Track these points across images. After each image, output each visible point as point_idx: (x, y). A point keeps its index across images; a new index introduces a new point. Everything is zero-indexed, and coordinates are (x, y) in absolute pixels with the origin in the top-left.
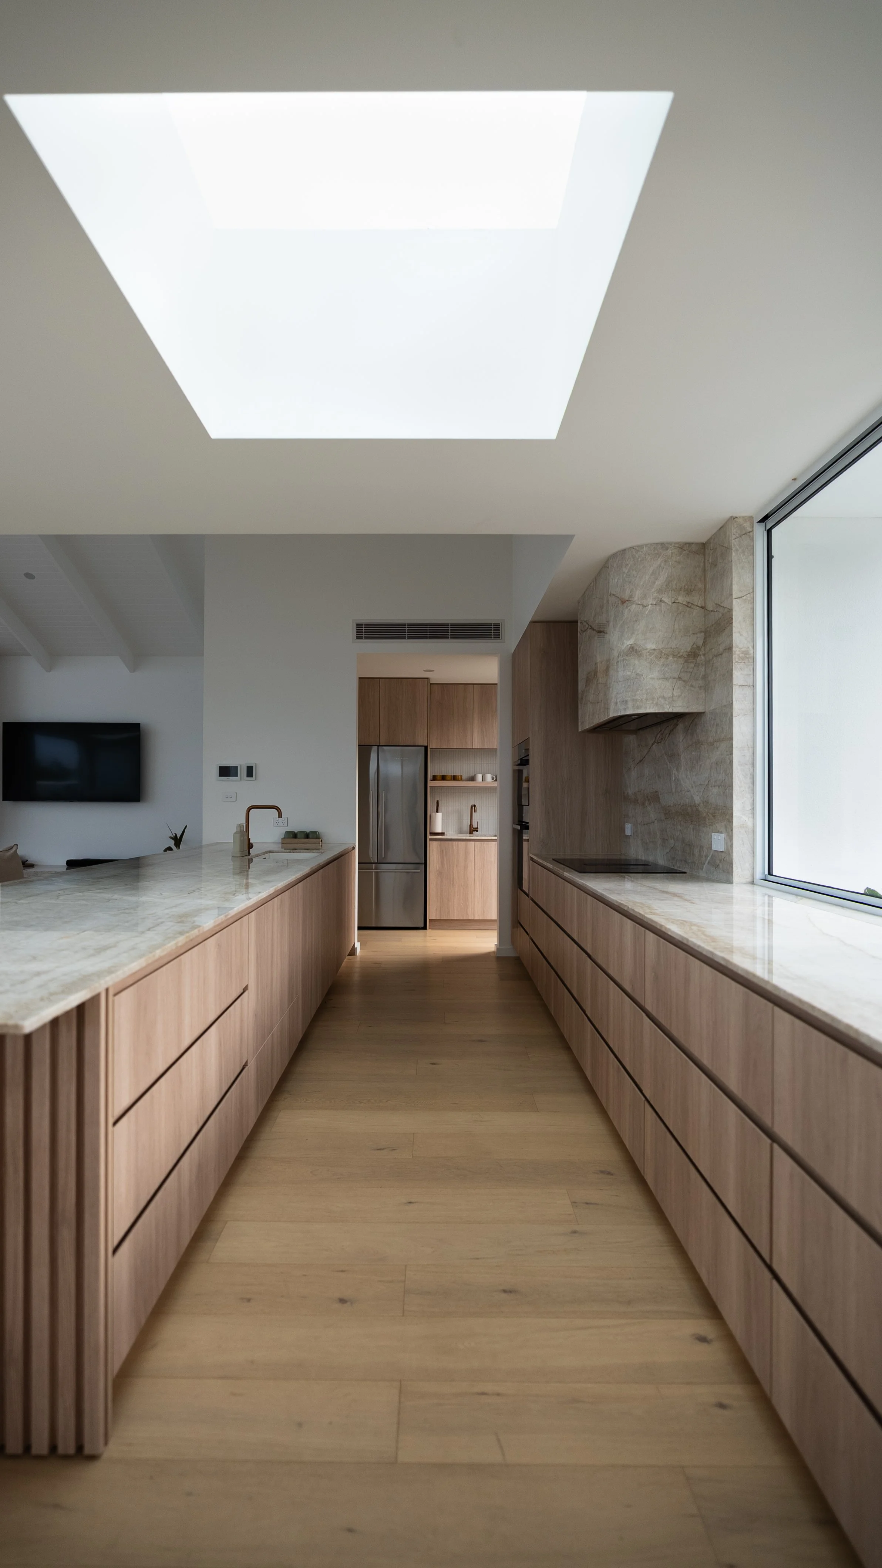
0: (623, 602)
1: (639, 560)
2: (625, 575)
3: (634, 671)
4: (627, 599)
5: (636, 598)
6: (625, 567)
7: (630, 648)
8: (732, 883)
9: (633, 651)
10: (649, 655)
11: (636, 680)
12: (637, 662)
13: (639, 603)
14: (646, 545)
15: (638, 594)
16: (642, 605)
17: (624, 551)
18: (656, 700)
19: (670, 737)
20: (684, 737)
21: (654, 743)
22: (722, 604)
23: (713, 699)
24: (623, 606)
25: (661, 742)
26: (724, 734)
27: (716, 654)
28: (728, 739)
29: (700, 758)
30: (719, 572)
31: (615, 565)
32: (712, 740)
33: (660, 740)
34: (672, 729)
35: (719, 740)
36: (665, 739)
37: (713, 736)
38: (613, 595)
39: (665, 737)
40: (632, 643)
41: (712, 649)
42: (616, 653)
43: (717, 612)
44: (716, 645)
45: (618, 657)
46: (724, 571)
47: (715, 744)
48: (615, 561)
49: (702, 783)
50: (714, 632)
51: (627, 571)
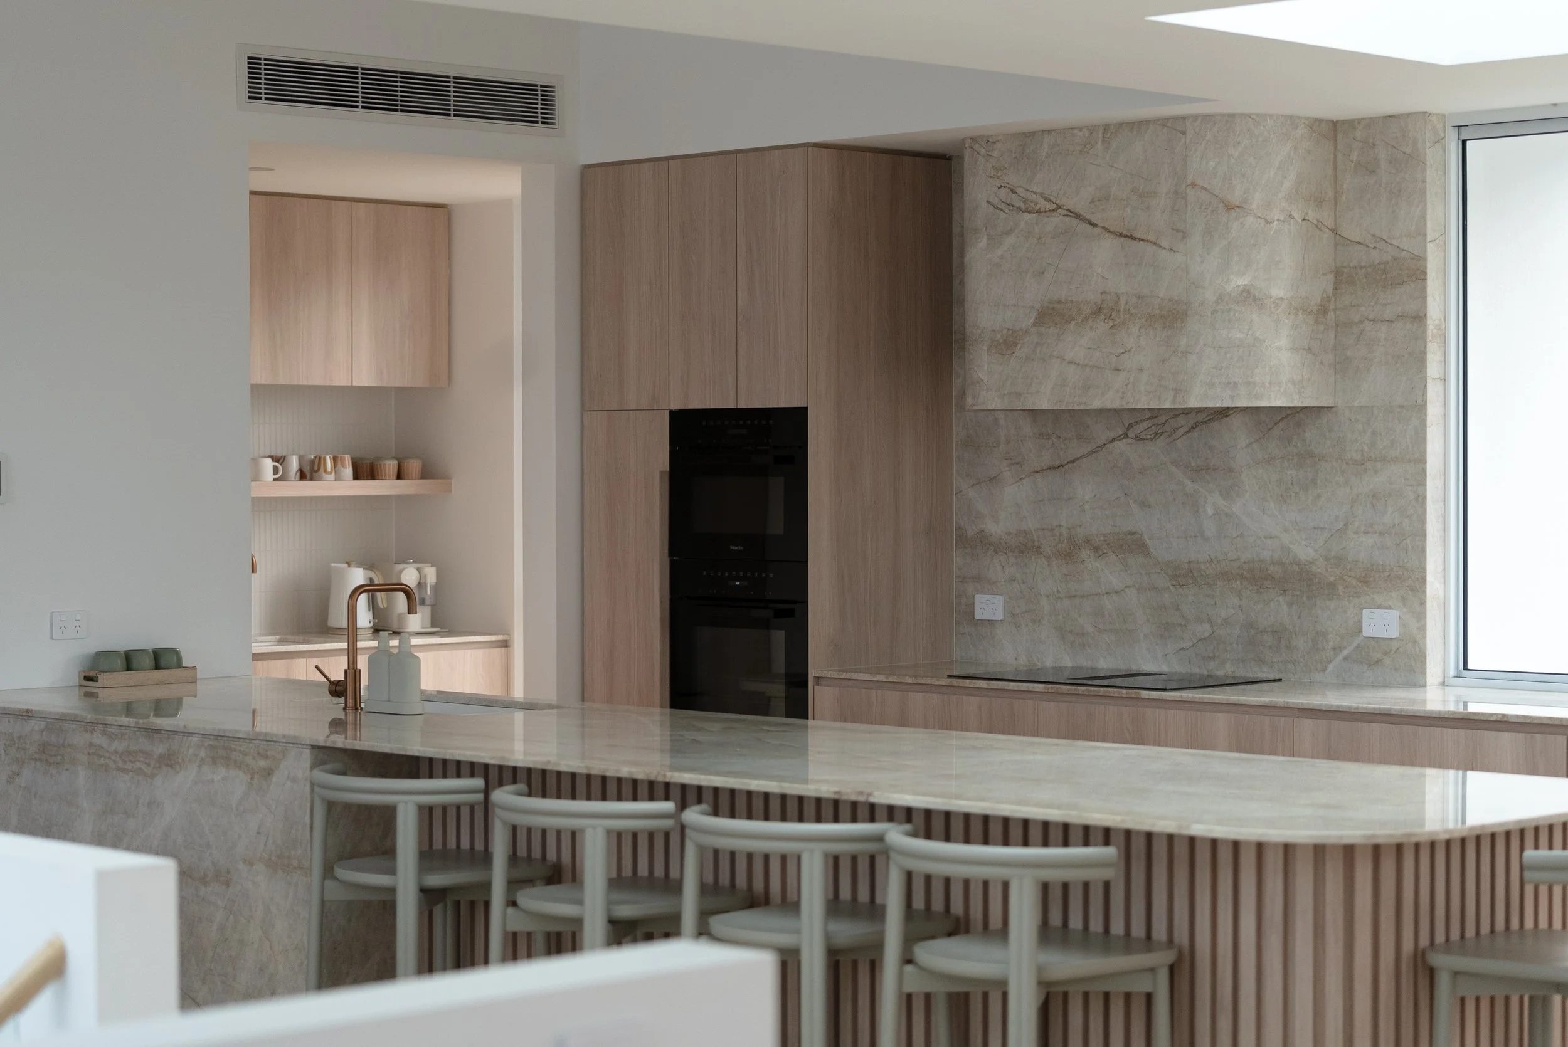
0: (1229, 208)
1: (1261, 139)
2: (1233, 161)
3: (1250, 333)
4: (1237, 203)
5: (1254, 206)
6: (1234, 146)
7: (1242, 291)
8: (1425, 686)
9: (1247, 296)
10: (1275, 307)
11: (1254, 349)
12: (1255, 317)
13: (1260, 215)
14: (1271, 116)
15: (1257, 199)
16: (1264, 218)
17: (1230, 118)
18: (1284, 385)
19: (1195, 434)
20: (1253, 440)
21: (1123, 439)
22: (1394, 242)
23: (1362, 390)
24: (1226, 215)
25: (1151, 440)
26: (1399, 451)
27: (1371, 317)
28: (1410, 461)
29: (1314, 482)
30: (1383, 185)
31: (1209, 136)
32: (1358, 457)
33: (1151, 435)
34: (1206, 422)
35: (1383, 459)
36: (1174, 435)
37: (1362, 450)
38: (1203, 188)
39: (1175, 431)
40: (1246, 283)
41: (1358, 305)
42: (1210, 296)
43: (1374, 248)
44: (1372, 304)
45: (1217, 302)
46: (1400, 191)
47: (1369, 465)
48: (1210, 130)
49: (1322, 526)
50: (1365, 280)
51: (1236, 154)
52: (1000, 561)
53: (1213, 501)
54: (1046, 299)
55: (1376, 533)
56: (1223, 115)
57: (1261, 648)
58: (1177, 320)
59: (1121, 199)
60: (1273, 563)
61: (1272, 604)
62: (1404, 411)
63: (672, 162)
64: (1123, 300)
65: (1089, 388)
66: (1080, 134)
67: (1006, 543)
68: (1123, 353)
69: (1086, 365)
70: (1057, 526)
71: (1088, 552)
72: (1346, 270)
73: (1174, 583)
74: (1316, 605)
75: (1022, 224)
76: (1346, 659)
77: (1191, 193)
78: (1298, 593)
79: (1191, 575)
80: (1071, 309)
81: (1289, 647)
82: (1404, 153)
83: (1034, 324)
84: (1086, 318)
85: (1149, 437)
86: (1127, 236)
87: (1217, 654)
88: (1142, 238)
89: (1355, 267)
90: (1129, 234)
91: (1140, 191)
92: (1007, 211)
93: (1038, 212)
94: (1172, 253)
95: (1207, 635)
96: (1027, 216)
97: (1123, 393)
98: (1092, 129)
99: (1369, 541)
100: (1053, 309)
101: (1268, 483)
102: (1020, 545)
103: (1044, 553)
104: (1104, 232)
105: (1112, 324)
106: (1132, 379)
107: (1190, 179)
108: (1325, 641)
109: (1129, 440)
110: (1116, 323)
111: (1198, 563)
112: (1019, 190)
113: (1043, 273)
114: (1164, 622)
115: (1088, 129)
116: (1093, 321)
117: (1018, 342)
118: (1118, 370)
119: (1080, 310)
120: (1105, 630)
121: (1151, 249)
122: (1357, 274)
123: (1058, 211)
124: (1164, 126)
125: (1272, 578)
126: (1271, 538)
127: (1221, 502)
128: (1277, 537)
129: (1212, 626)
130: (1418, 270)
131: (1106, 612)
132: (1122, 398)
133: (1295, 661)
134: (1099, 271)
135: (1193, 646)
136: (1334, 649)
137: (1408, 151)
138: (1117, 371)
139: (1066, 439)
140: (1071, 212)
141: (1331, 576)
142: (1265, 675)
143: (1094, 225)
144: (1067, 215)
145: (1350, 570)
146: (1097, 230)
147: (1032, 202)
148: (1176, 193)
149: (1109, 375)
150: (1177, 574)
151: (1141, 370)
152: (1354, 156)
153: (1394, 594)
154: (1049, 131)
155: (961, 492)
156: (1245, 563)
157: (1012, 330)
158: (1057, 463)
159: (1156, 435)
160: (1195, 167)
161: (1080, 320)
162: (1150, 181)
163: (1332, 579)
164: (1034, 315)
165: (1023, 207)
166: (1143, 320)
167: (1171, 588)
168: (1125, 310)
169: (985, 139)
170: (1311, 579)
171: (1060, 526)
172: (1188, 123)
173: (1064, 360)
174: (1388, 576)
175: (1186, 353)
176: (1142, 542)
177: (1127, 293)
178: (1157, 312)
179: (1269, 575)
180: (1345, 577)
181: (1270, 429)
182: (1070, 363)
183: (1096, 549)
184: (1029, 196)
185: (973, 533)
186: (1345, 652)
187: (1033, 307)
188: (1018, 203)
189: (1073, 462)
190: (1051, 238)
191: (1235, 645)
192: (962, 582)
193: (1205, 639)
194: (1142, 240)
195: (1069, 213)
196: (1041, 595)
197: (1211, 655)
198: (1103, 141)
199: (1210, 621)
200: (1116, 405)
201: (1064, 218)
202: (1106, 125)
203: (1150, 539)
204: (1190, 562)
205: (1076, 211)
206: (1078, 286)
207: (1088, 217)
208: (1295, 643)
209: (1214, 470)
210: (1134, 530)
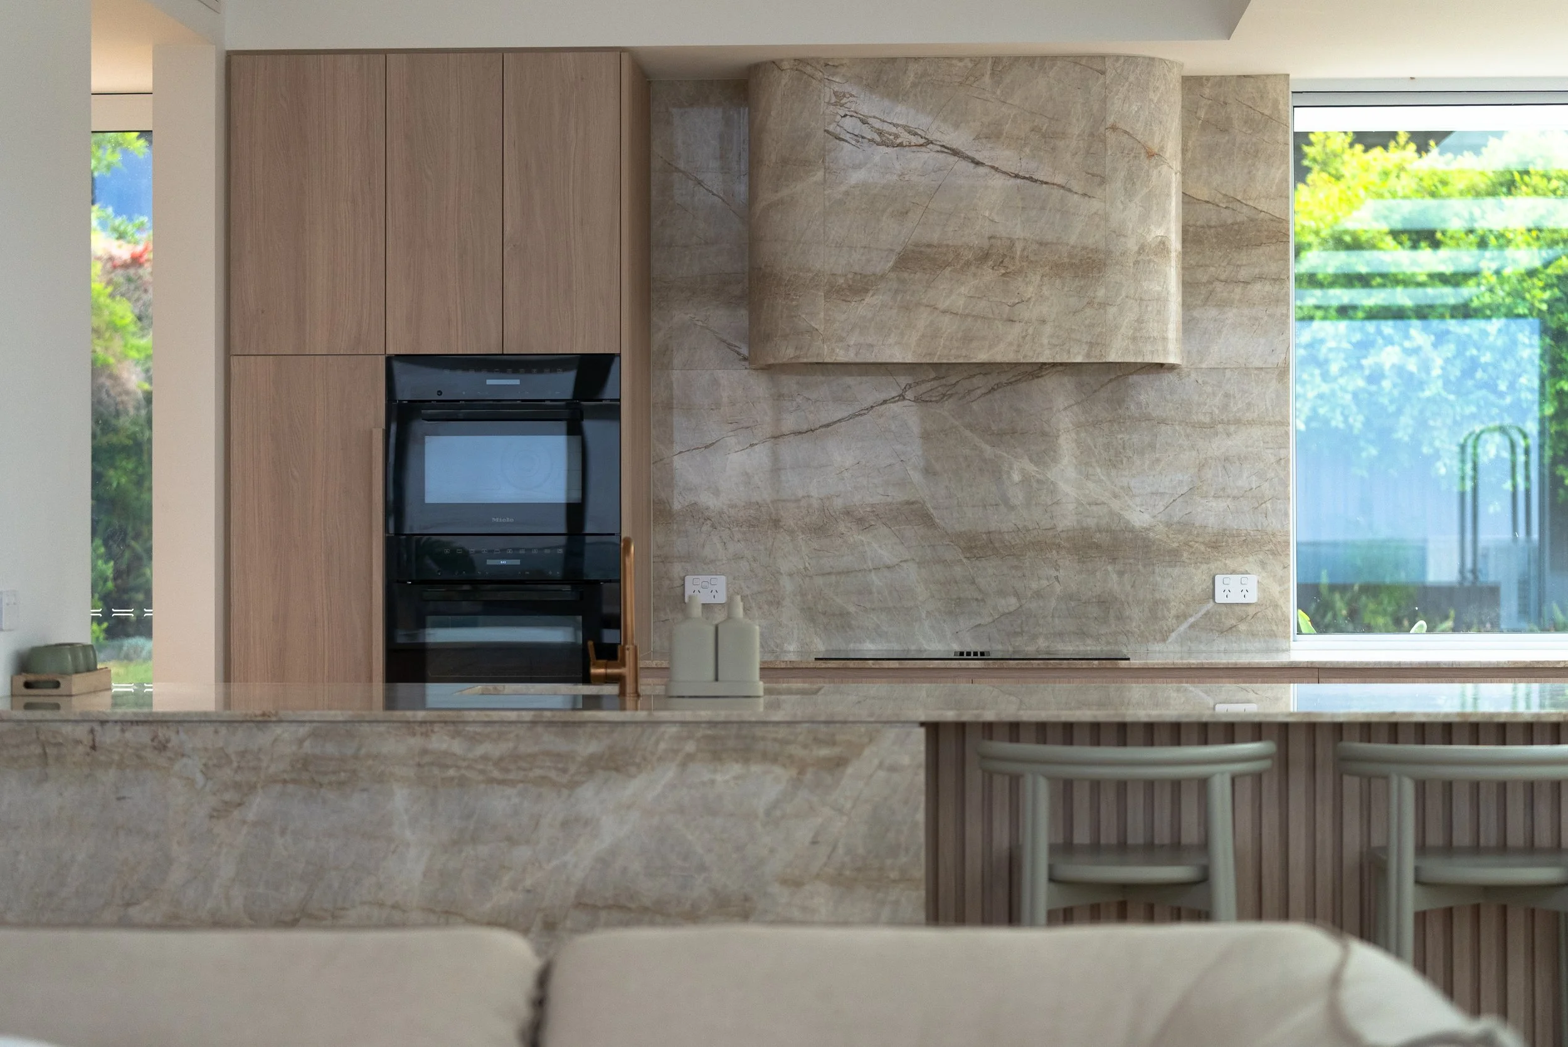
0: (1150, 155)
1: (1172, 86)
2: (1153, 106)
8: (1288, 650)
9: (1164, 247)
10: (1175, 261)
13: (1171, 164)
15: (1170, 147)
16: (1173, 169)
19: (997, 395)
20: (1073, 402)
21: (898, 400)
22: (1251, 203)
23: (1212, 351)
24: (1147, 162)
25: (937, 402)
26: (1256, 414)
27: (1223, 277)
28: (1270, 424)
29: (1152, 446)
30: (1237, 145)
31: (1132, 78)
32: (1207, 420)
33: (936, 396)
34: (1011, 383)
35: (1238, 422)
36: (968, 397)
37: (1211, 413)
38: (1126, 132)
39: (970, 392)
40: (1162, 234)
41: (1207, 266)
42: (1132, 245)
43: (1226, 208)
44: (1224, 264)
45: (1139, 253)
46: (1257, 152)
47: (1220, 427)
48: (1133, 72)
49: (1161, 490)
50: (1214, 240)
51: (1156, 100)
52: (720, 537)
53: (1019, 468)
54: (910, 242)
55: (1229, 497)
56: (1144, 58)
57: (1084, 620)
58: (1092, 269)
59: (1017, 138)
60: (1100, 531)
61: (1098, 574)
62: (1263, 374)
63: (390, 56)
64: (1019, 247)
65: (972, 340)
66: (961, 64)
67: (729, 517)
68: (1018, 303)
69: (968, 315)
70: (803, 497)
71: (849, 525)
72: (1191, 229)
73: (968, 555)
74: (1154, 573)
75: (877, 158)
76: (1192, 626)
77: (1111, 137)
78: (1131, 561)
79: (990, 545)
80: (945, 254)
81: (1120, 618)
82: (1263, 114)
83: (894, 269)
84: (968, 264)
85: (934, 399)
86: (1024, 178)
87: (1026, 629)
88: (1045, 180)
89: (1202, 227)
90: (1027, 176)
91: (1043, 130)
92: (854, 142)
93: (900, 145)
94: (1087, 198)
95: (1012, 609)
96: (883, 149)
97: (1019, 346)
98: (977, 61)
99: (1219, 505)
100: (921, 252)
101: (1093, 447)
102: (750, 518)
103: (785, 527)
104: (993, 172)
105: (1003, 271)
106: (1030, 331)
107: (1111, 120)
108: (1165, 610)
109: (906, 403)
110: (1008, 270)
111: (1000, 533)
112: (870, 121)
113: (907, 213)
114: (955, 597)
115: (971, 60)
116: (978, 267)
117: (870, 288)
118: (1012, 321)
119: (959, 254)
120: (873, 609)
121: (1057, 193)
122: (1205, 233)
123: (928, 146)
124: (1076, 63)
125: (1098, 547)
126: (1096, 504)
127: (1031, 468)
128: (1105, 504)
129: (1019, 599)
130: (1279, 232)
131: (874, 590)
132: (1018, 351)
133: (1128, 631)
134: (987, 214)
135: (994, 621)
136: (1177, 617)
137: (1267, 112)
138: (1009, 323)
139: (816, 401)
140: (946, 148)
141: (1174, 542)
142: (1089, 648)
143: (978, 163)
144: (942, 152)
145: (1198, 535)
146: (981, 170)
147: (890, 135)
148: (1092, 135)
149: (1000, 326)
150: (973, 545)
151: (1044, 322)
152: (1202, 114)
153: (1251, 559)
154: (916, 59)
155: (661, 460)
156: (1063, 531)
157: (861, 274)
158: (805, 427)
159: (944, 397)
160: (1116, 109)
161: (959, 267)
162: (1057, 120)
163: (1175, 545)
164: (894, 258)
165: (877, 138)
166: (1047, 268)
167: (965, 561)
168: (1021, 257)
169: (822, 62)
170: (1147, 546)
171: (808, 496)
172: (1108, 63)
173: (936, 309)
174: (1244, 541)
175: (1104, 305)
176: (925, 512)
177: (1025, 239)
178: (1066, 260)
179: (1094, 543)
180: (1191, 543)
181: (1095, 391)
182: (944, 312)
183: (860, 521)
184: (886, 127)
185: (680, 507)
186: (1192, 620)
187: (892, 250)
188: (869, 134)
189: (828, 425)
190: (918, 175)
191: (1050, 619)
192: (663, 562)
193: (1010, 613)
194: (1046, 183)
195: (943, 149)
196: (781, 574)
197: (1019, 630)
198: (993, 74)
199: (1017, 595)
200: (1010, 357)
201: (936, 155)
202: (996, 57)
203: (935, 508)
204: (989, 533)
205: (954, 147)
206: (956, 229)
207: (970, 154)
208: (1127, 613)
209: (1022, 433)
210: (914, 499)
